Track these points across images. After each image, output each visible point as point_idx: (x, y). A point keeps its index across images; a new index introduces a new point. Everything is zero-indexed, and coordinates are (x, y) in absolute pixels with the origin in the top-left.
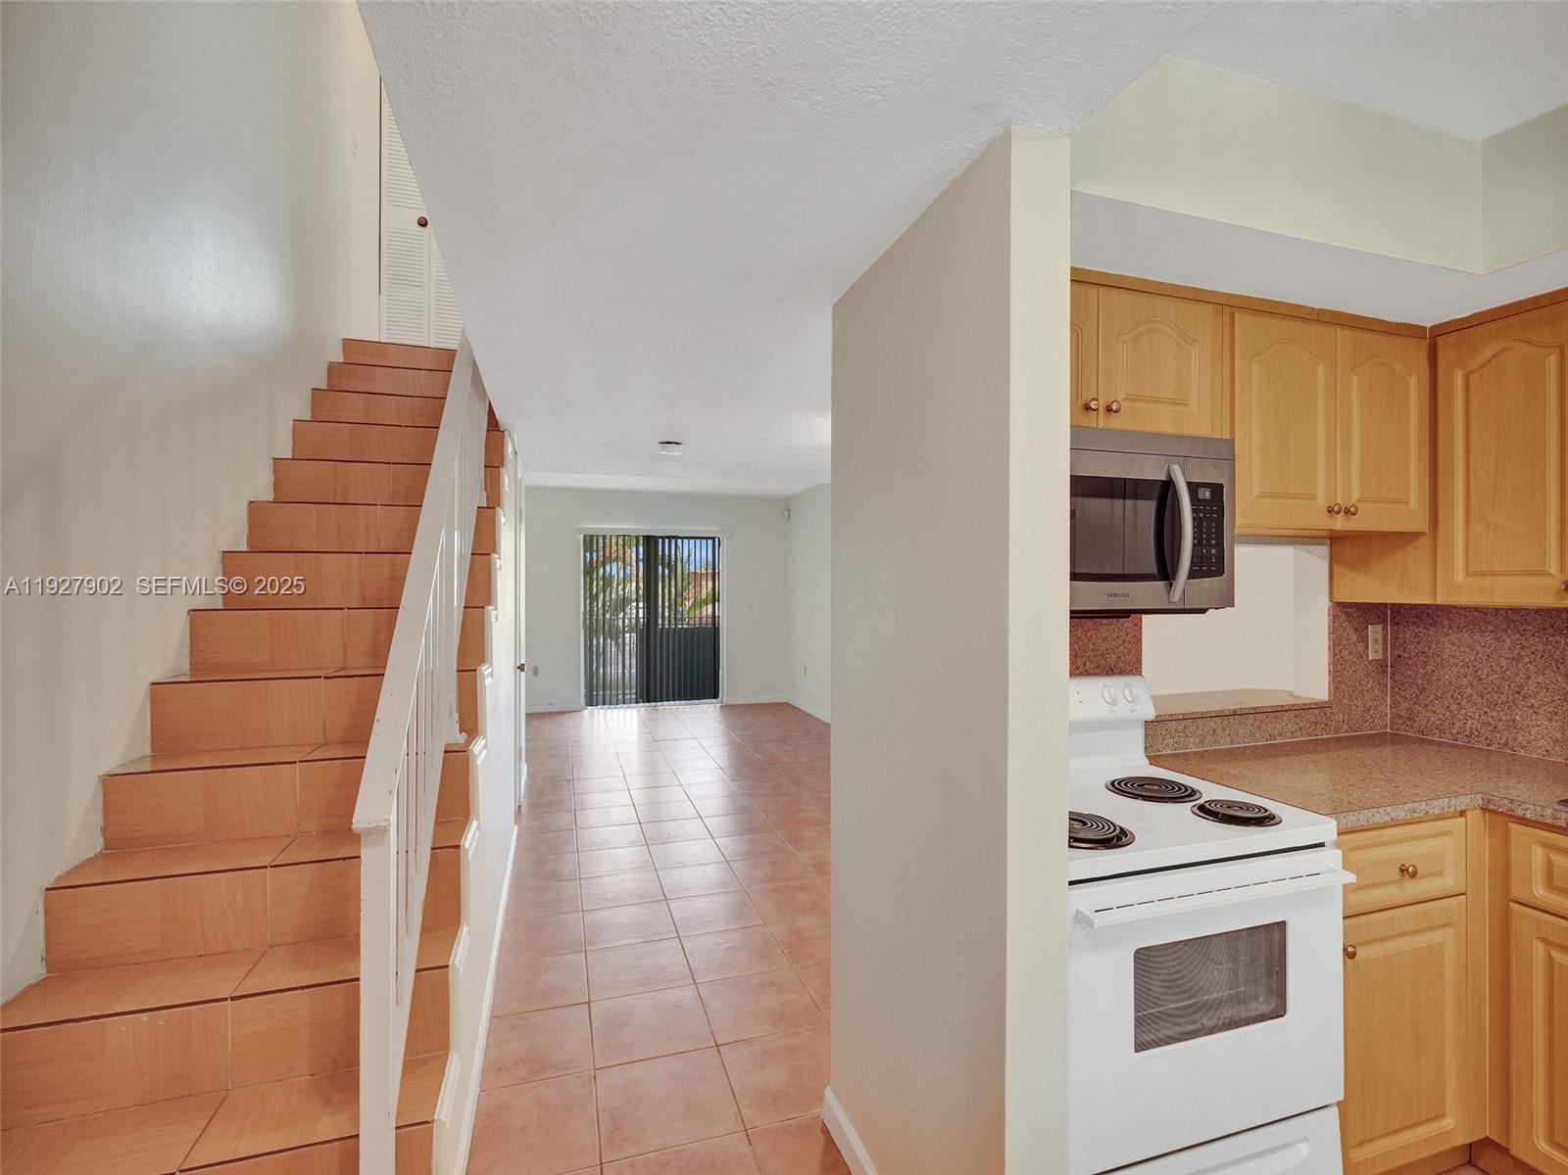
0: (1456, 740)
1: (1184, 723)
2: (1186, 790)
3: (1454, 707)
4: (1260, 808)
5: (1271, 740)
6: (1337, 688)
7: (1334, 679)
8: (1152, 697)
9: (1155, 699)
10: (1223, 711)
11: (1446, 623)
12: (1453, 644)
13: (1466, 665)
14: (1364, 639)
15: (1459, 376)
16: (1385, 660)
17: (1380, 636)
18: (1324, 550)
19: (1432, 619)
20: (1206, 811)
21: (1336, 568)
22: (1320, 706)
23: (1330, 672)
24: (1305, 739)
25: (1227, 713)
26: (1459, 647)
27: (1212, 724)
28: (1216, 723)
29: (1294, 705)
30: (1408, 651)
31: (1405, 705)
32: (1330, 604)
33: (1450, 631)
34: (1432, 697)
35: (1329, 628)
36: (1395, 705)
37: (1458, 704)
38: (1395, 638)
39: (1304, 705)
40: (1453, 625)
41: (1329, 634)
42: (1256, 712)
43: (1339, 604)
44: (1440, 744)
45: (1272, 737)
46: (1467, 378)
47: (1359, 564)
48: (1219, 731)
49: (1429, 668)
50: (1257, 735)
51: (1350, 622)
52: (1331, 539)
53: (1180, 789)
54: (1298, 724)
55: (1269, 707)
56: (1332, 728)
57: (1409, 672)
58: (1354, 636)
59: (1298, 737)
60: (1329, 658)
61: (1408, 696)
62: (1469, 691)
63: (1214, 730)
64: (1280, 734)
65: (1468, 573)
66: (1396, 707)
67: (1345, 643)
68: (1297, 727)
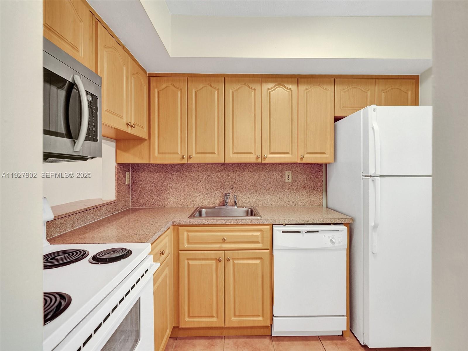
0: (150, 206)
1: (64, 219)
2: (81, 252)
3: (149, 196)
4: (122, 249)
5: (99, 219)
6: (118, 195)
7: (117, 192)
8: (52, 207)
9: (53, 208)
10: (81, 210)
11: (147, 170)
12: (149, 177)
13: (152, 183)
14: (125, 177)
15: (156, 91)
16: (130, 184)
17: (129, 175)
18: (114, 144)
19: (143, 169)
20: (98, 260)
21: (118, 150)
22: (114, 202)
23: (116, 189)
24: (110, 215)
25: (83, 210)
26: (150, 178)
27: (77, 217)
28: (79, 216)
29: (106, 203)
30: (136, 180)
31: (136, 198)
32: (116, 164)
33: (148, 173)
34: (143, 194)
35: (116, 173)
36: (133, 198)
37: (151, 195)
38: (133, 176)
39: (109, 202)
40: (149, 171)
41: (116, 175)
42: (95, 207)
43: (119, 164)
44: (146, 208)
45: (99, 217)
46: (159, 92)
47: (126, 150)
48: (80, 219)
49: (142, 185)
50: (94, 218)
51: (121, 171)
52: (116, 140)
53: (77, 253)
54: (107, 210)
55: (98, 205)
56: (117, 210)
57: (137, 187)
58: (122, 176)
59: (107, 215)
60: (116, 184)
61: (136, 195)
62: (153, 191)
63: (78, 219)
64: (102, 215)
65: (159, 153)
66: (133, 199)
67: (120, 178)
68: (107, 211)
